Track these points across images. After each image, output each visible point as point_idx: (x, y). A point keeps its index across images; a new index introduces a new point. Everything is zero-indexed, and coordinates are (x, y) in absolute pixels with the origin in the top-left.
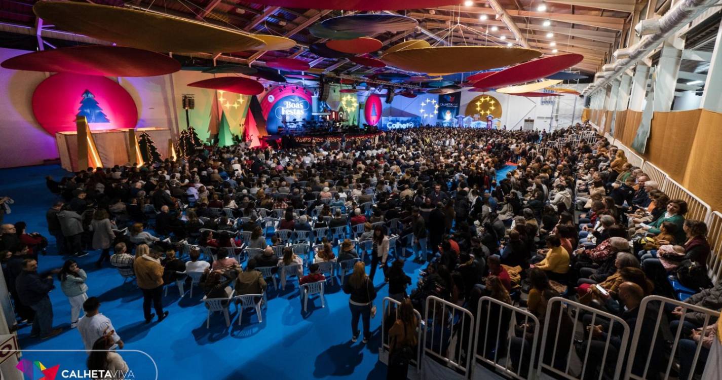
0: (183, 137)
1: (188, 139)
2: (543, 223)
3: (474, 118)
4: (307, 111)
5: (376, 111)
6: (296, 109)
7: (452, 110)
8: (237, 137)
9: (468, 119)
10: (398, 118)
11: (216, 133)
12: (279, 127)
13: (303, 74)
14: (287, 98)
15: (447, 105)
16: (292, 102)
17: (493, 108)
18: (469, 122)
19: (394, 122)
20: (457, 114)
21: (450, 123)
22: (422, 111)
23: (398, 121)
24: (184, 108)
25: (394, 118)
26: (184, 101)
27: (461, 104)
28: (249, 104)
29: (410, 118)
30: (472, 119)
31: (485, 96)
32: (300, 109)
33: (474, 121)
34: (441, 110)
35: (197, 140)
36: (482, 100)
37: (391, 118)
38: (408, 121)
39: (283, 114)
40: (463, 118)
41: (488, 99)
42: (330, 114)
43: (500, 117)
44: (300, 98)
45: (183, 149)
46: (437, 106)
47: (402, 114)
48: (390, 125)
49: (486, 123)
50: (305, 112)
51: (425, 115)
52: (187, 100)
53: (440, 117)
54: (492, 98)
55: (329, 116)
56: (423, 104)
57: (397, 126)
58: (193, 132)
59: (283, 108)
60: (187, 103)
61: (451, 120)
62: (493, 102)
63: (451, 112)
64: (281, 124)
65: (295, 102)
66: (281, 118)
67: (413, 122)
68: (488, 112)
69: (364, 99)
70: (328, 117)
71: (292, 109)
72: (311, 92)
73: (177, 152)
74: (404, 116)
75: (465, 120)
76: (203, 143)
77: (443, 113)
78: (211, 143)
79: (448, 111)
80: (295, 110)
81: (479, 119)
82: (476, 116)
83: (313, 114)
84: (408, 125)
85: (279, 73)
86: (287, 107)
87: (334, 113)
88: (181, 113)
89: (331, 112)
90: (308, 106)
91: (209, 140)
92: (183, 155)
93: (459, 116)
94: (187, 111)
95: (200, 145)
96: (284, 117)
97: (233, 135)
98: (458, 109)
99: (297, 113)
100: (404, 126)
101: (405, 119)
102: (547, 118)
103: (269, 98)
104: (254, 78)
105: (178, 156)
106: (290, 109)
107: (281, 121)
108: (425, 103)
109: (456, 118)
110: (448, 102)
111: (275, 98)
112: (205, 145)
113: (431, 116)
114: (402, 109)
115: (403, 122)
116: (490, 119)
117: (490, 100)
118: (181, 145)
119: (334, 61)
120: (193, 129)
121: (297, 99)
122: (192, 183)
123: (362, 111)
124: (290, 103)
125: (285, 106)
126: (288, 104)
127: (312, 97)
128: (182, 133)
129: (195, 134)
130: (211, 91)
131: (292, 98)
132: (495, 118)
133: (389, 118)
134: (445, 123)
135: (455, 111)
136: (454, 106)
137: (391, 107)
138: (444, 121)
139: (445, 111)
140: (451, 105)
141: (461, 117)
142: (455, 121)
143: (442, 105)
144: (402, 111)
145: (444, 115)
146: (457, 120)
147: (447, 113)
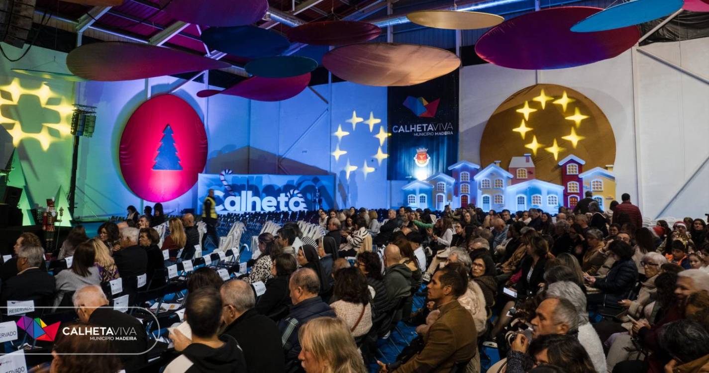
3: (514, 171)
7: (432, 145)
9: (491, 174)
15: (417, 128)
17: (573, 138)
18: (495, 186)
20: (453, 159)
21: (430, 193)
22: (338, 154)
27: (462, 128)
30: (505, 174)
31: (555, 91)
33: (515, 181)
34: (397, 146)
36: (542, 99)
37: (226, 178)
40: (474, 172)
41: (564, 101)
43: (612, 161)
46: (383, 136)
47: (279, 166)
49: (559, 189)
51: (350, 169)
53: (395, 172)
54: (580, 102)
56: (340, 133)
61: (433, 180)
62: (578, 118)
63: (430, 152)
68: (554, 150)
75: (480, 177)
77: (404, 158)
79: (422, 150)
81: (532, 174)
82: (518, 162)
93: (458, 166)
98: (454, 141)
100: (269, 204)
101: (279, 181)
108: (347, 127)
109: (449, 173)
110: (416, 120)
113: (368, 170)
114: (281, 151)
115: (271, 191)
116: (572, 170)
117: (571, 109)
132: (590, 166)
133: (222, 178)
134: (414, 192)
135: (444, 150)
136: (438, 131)
137: (249, 147)
138: (410, 187)
139: (412, 150)
140: (431, 128)
141: (465, 168)
142: (448, 183)
143: (401, 129)
144: (280, 159)
145: (407, 166)
146: (452, 181)
147: (419, 158)
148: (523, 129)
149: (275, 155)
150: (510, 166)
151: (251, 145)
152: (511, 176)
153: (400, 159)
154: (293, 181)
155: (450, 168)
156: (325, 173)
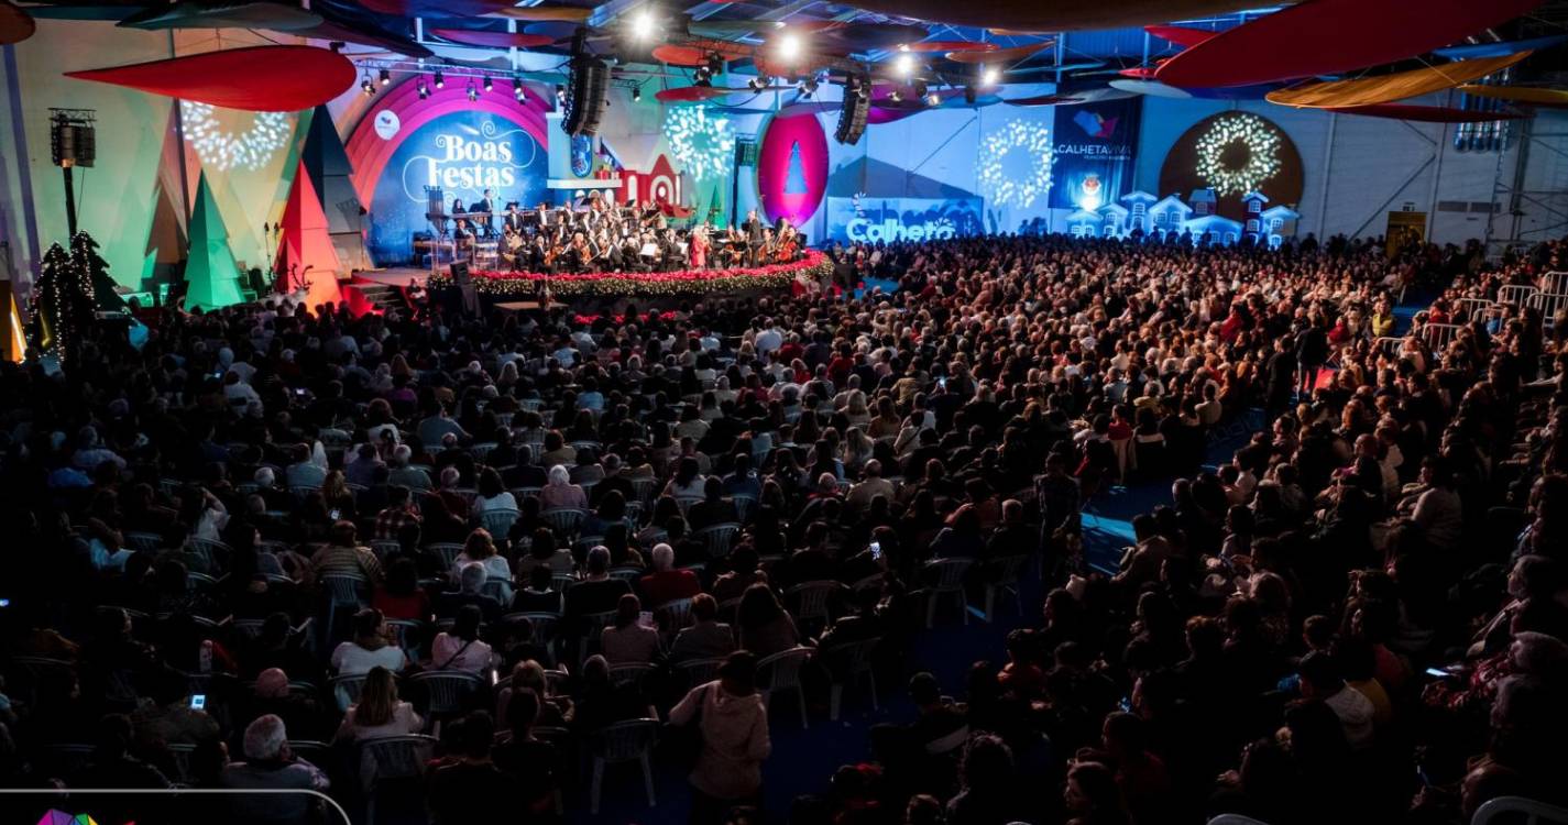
0: (51, 271)
1: (69, 280)
3: (1192, 205)
4: (527, 171)
5: (806, 174)
6: (485, 165)
7: (1104, 169)
8: (256, 273)
9: (1171, 208)
10: (892, 203)
11: (176, 259)
12: (417, 237)
13: (512, 28)
14: (447, 122)
15: (1089, 150)
16: (468, 138)
18: (1172, 218)
19: (875, 216)
20: (1126, 188)
21: (1101, 225)
22: (989, 174)
23: (892, 214)
24: (58, 162)
25: (876, 203)
26: (57, 134)
28: (301, 145)
29: (940, 203)
30: (1184, 207)
32: (499, 165)
33: (1193, 215)
34: (1065, 169)
35: (105, 284)
37: (863, 202)
38: (931, 216)
39: (433, 183)
40: (1150, 205)
42: (618, 183)
44: (498, 121)
45: (52, 320)
47: (912, 184)
48: (863, 229)
49: (1238, 226)
50: (520, 176)
51: (1001, 190)
52: (68, 133)
53: (1057, 199)
55: (615, 190)
58: (92, 255)
59: (432, 162)
60: (69, 145)
61: (1102, 212)
63: (1102, 179)
64: (423, 225)
65: (481, 139)
66: (422, 202)
67: (952, 216)
69: (754, 127)
70: (609, 195)
71: (466, 163)
72: (542, 93)
73: (33, 331)
74: (918, 195)
75: (1155, 209)
76: (126, 298)
77: (1071, 184)
78: (156, 296)
79: (1092, 176)
80: (478, 169)
81: (1213, 209)
82: (1199, 195)
83: (551, 184)
84: (929, 230)
86: (450, 156)
87: (633, 180)
88: (47, 181)
89: (624, 174)
90: (533, 156)
91: (150, 285)
92: (53, 343)
93: (1132, 197)
94: (68, 174)
95: (117, 303)
96: (435, 195)
97: (240, 266)
98: (1130, 167)
99: (490, 182)
100: (915, 233)
101: (920, 205)
102: (1478, 207)
103: (378, 122)
104: (324, 44)
105: (34, 346)
106: (459, 165)
107: (425, 210)
108: (1004, 139)
109: (1126, 205)
110: (1087, 140)
111: (402, 123)
112: (133, 303)
114: (909, 165)
115: (910, 219)
116: (1255, 207)
118: (45, 302)
120: (91, 243)
121: (487, 124)
123: (748, 176)
124: (460, 141)
125: (440, 153)
126: (453, 144)
127: (549, 115)
128: (48, 258)
129: (98, 263)
130: (155, 103)
131: (467, 122)
132: (1273, 204)
133: (855, 202)
134: (1079, 223)
135: (1118, 177)
136: (1113, 154)
137: (864, 158)
138: (1074, 217)
139: (1080, 174)
140: (1105, 150)
141: (1140, 200)
142: (1120, 215)
143: (1070, 149)
144: (910, 176)
145: (1073, 193)
146: (1125, 212)
147: (1088, 185)
149: (902, 170)
150: (1192, 199)
151: (868, 155)
152: (1190, 211)
153: (1066, 185)
154: (937, 206)
155: (1123, 198)
156: (969, 195)
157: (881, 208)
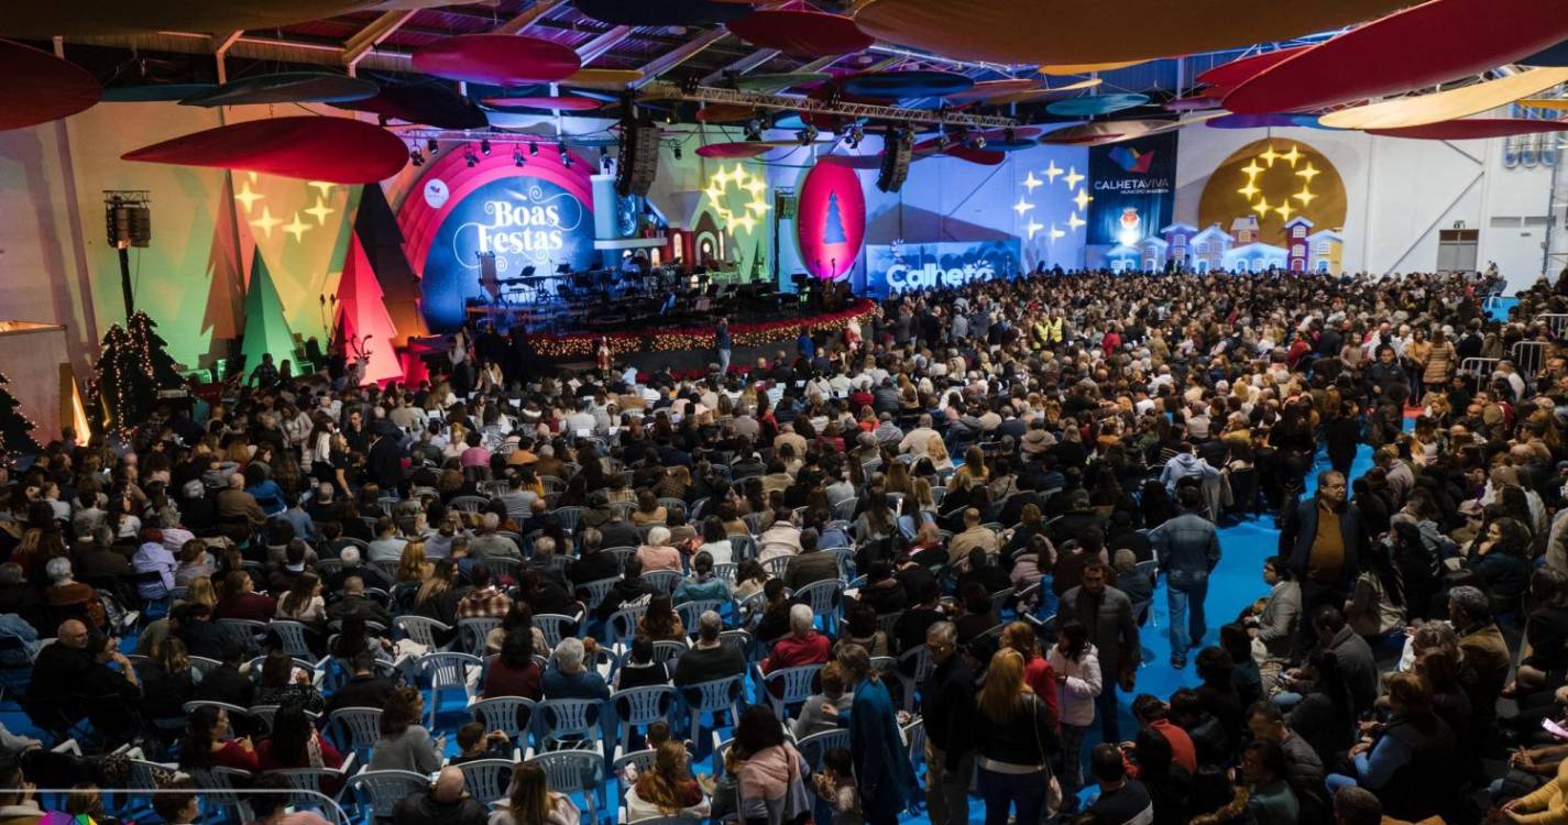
0: (111, 352)
1: (130, 361)
2: (1531, 642)
3: (1236, 234)
4: (575, 234)
5: (844, 224)
6: (533, 229)
7: (1142, 204)
8: (313, 343)
9: (1211, 238)
10: (929, 247)
11: (233, 335)
12: (471, 302)
13: (554, 92)
14: (494, 189)
15: (1125, 184)
16: (516, 203)
17: (1305, 197)
18: (1213, 249)
19: (915, 262)
20: (1166, 220)
21: (1138, 258)
23: (931, 259)
24: (114, 243)
25: (915, 248)
26: (112, 216)
27: (1179, 184)
28: (353, 217)
29: (977, 245)
30: (1225, 237)
31: (1282, 146)
32: (547, 229)
33: (1236, 244)
34: (1102, 206)
35: (164, 363)
36: (1269, 156)
37: (901, 249)
38: (970, 258)
39: (484, 249)
40: (1190, 235)
41: (1293, 156)
42: (663, 241)
43: (1341, 224)
44: (546, 185)
45: (113, 402)
46: (1083, 197)
47: (947, 229)
48: (901, 276)
49: (1284, 252)
50: (567, 238)
51: (1034, 228)
52: (123, 215)
53: (1096, 235)
54: (1311, 156)
55: (660, 248)
56: (1031, 184)
57: (927, 276)
58: (150, 333)
59: (482, 229)
60: (124, 226)
61: (1142, 244)
62: (1309, 172)
63: (1140, 213)
64: (477, 290)
65: (529, 204)
66: (475, 268)
67: (990, 258)
68: (1285, 211)
69: (792, 180)
70: (655, 254)
71: (515, 228)
72: (588, 160)
73: (93, 413)
74: (953, 239)
75: (1196, 241)
76: (184, 375)
77: (1108, 220)
78: (214, 371)
79: (1130, 210)
80: (527, 234)
81: (1255, 237)
82: (1243, 225)
83: (599, 245)
84: (969, 271)
85: (464, 91)
86: (499, 222)
87: (677, 238)
88: (104, 263)
89: (669, 233)
90: (579, 218)
91: (208, 361)
92: (114, 423)
93: (1171, 229)
94: (123, 254)
95: (176, 381)
96: (488, 261)
97: (297, 338)
98: (1169, 199)
99: (537, 246)
100: (953, 278)
101: (957, 249)
102: (1531, 220)
103: (428, 191)
104: (372, 118)
105: (95, 427)
106: (508, 231)
107: (477, 276)
108: (1040, 178)
109: (1162, 237)
110: (1123, 174)
111: (452, 191)
112: (194, 379)
113: (1056, 234)
114: (945, 210)
115: (949, 263)
116: (1299, 233)
117: (1301, 164)
118: (107, 383)
119: (670, 37)
120: (149, 323)
121: (534, 190)
122: (151, 530)
123: (788, 227)
124: (508, 206)
125: (489, 219)
126: (502, 211)
127: (594, 178)
128: (108, 339)
129: (157, 342)
130: (209, 177)
131: (517, 189)
132: (1319, 228)
133: (894, 249)
134: (1118, 258)
135: (1157, 211)
136: (1150, 188)
137: (900, 204)
138: (1113, 252)
139: (1118, 210)
140: (1142, 184)
141: (1180, 231)
142: (1159, 247)
143: (1106, 186)
144: (946, 220)
145: (1111, 229)
146: (1165, 245)
147: (1125, 219)
148: (1249, 190)
149: (938, 216)
150: (1233, 228)
151: (904, 202)
152: (1232, 239)
153: (1103, 220)
154: (974, 249)
155: (1163, 231)
156: (1008, 237)
157: (919, 253)
